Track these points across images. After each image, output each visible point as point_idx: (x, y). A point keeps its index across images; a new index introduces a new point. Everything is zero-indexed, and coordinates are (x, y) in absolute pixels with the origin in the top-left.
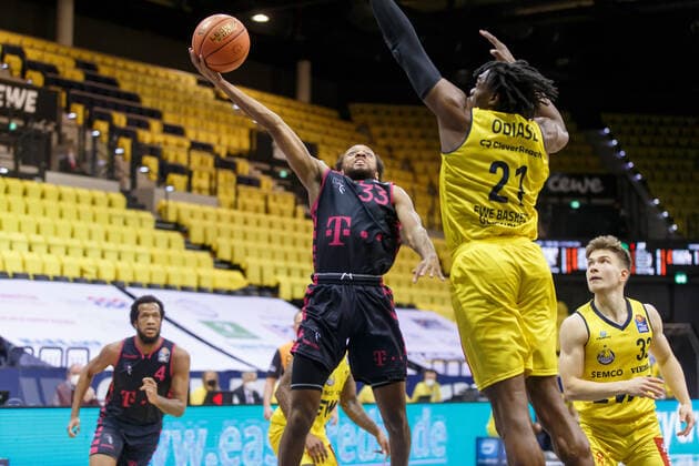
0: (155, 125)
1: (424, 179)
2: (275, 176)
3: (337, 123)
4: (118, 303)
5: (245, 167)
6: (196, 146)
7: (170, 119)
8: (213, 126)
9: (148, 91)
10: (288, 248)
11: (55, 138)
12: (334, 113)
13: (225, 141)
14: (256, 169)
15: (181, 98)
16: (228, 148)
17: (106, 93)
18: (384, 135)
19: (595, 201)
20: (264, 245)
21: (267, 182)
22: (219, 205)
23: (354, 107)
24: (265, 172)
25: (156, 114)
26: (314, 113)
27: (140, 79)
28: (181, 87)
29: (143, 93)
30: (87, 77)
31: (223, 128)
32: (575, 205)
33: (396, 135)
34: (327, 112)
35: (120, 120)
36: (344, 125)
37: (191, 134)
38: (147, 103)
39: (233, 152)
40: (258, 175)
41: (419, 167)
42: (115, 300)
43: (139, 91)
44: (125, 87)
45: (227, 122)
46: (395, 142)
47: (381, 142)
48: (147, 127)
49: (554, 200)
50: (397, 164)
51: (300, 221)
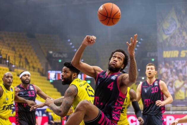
32: (60, 61)
41: (17, 49)
46: (10, 42)
49: (55, 60)
50: (11, 48)
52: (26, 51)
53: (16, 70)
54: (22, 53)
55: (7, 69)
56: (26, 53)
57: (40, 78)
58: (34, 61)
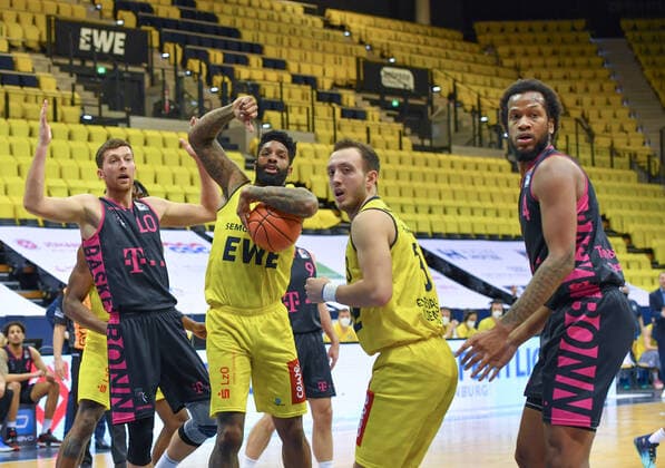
0: (254, 59)
2: (385, 106)
3: (459, 45)
4: (195, 248)
5: (350, 99)
6: (297, 79)
7: (271, 52)
8: (318, 56)
9: (250, 23)
11: (147, 79)
12: (458, 35)
13: (330, 72)
14: (364, 99)
15: (285, 29)
16: (335, 79)
17: (202, 29)
18: (512, 55)
21: (374, 113)
22: (317, 140)
23: (480, 26)
24: (373, 103)
25: (256, 49)
26: (434, 35)
27: (241, 11)
28: (286, 18)
29: (244, 27)
30: (183, 14)
31: (330, 58)
33: (526, 54)
34: (450, 33)
35: (217, 57)
36: (467, 46)
37: (293, 68)
38: (247, 37)
39: (339, 83)
40: (366, 107)
42: (193, 245)
43: (239, 25)
44: (225, 21)
45: (335, 52)
46: (524, 62)
47: (507, 62)
48: (245, 62)
51: (407, 153)
52: (587, 90)
54: (569, 100)
55: (504, 162)
56: (586, 99)
57: (637, 192)
58: (615, 127)
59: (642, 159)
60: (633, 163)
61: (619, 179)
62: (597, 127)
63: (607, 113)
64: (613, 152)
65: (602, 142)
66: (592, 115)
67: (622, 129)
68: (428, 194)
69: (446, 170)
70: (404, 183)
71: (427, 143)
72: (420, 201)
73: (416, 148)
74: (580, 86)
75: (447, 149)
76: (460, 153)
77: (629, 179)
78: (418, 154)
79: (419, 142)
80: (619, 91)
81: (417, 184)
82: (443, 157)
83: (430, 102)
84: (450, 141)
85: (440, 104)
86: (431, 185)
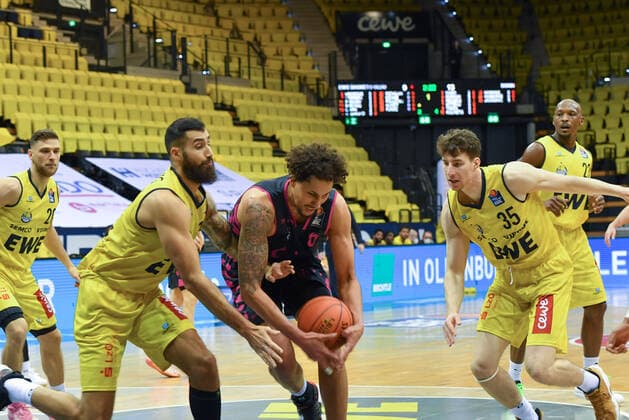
1: (228, 24)
2: (62, 26)
5: (27, 18)
10: (66, 101)
14: (41, 19)
19: (406, 41)
20: (38, 99)
21: (51, 32)
24: (50, 23)
32: (386, 45)
39: (17, 1)
40: (43, 26)
41: (223, 11)
49: (364, 41)
50: (199, 8)
51: (83, 73)
52: (259, 14)
53: (210, 87)
54: (243, 24)
55: (178, 83)
56: (259, 23)
57: (306, 114)
58: (286, 51)
59: (312, 82)
60: (302, 86)
61: (289, 101)
62: (269, 51)
63: (278, 37)
64: (284, 74)
65: (273, 65)
66: (264, 39)
67: (292, 53)
68: (102, 113)
69: (121, 90)
70: (79, 102)
71: (102, 63)
72: (95, 120)
73: (91, 68)
74: (253, 10)
75: (122, 70)
76: (135, 73)
77: (298, 102)
78: (93, 74)
79: (95, 62)
80: (290, 16)
81: (93, 103)
82: (118, 77)
83: (107, 23)
84: (125, 62)
85: (117, 25)
86: (106, 104)
